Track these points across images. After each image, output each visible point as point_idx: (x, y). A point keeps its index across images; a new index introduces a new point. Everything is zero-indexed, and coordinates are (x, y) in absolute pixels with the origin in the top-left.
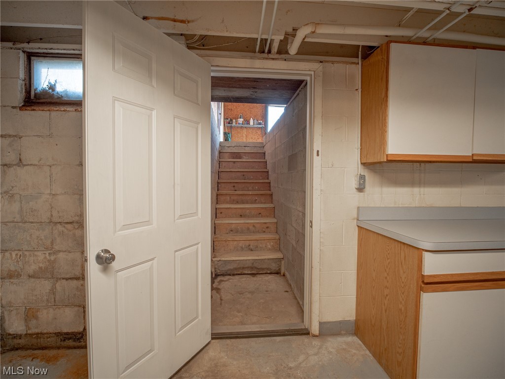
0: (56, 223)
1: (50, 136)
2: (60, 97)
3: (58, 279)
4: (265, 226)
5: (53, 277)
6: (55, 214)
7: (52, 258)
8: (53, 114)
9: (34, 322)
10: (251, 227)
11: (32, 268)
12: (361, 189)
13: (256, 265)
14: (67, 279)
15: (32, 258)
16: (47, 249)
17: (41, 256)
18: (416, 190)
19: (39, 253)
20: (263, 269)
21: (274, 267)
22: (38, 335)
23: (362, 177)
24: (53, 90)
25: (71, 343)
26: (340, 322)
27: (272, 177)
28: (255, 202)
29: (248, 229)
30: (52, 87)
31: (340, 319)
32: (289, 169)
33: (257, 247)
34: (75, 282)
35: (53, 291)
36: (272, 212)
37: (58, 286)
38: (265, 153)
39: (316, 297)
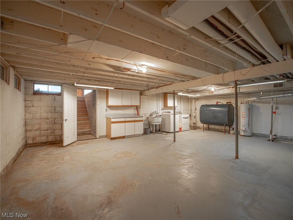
0: (42, 119)
1: (41, 101)
2: (41, 92)
3: (41, 131)
4: (86, 123)
5: (40, 130)
6: (41, 117)
7: (40, 126)
8: (41, 96)
9: (35, 140)
10: (82, 124)
11: (35, 128)
12: (106, 111)
13: (84, 132)
14: (44, 130)
15: (35, 127)
16: (39, 124)
17: (37, 126)
18: (117, 111)
19: (37, 125)
20: (86, 133)
21: (89, 132)
22: (36, 143)
23: (106, 109)
24: (39, 91)
25: (44, 144)
26: (103, 136)
27: (88, 109)
28: (82, 116)
29: (81, 124)
30: (39, 90)
31: (103, 135)
32: (93, 107)
33: (84, 128)
34: (46, 131)
35: (40, 133)
36: (88, 119)
37: (41, 132)
38: (85, 101)
39: (98, 131)
